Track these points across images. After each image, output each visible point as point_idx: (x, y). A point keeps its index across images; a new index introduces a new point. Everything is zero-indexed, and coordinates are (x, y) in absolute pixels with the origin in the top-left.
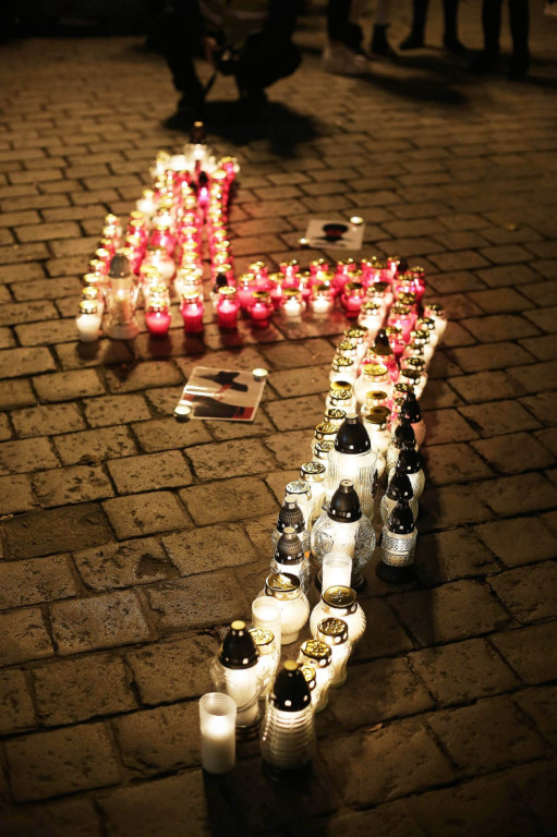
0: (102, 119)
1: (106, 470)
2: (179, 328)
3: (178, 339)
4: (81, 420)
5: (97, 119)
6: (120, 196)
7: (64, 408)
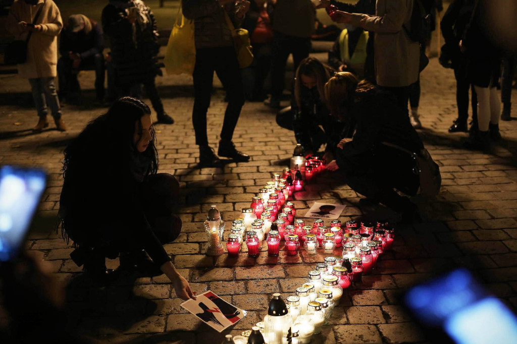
0: (269, 143)
1: (166, 319)
2: (246, 252)
3: (244, 257)
4: (168, 293)
5: (266, 143)
6: (255, 183)
7: (162, 287)
